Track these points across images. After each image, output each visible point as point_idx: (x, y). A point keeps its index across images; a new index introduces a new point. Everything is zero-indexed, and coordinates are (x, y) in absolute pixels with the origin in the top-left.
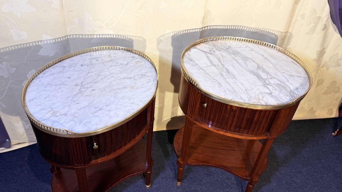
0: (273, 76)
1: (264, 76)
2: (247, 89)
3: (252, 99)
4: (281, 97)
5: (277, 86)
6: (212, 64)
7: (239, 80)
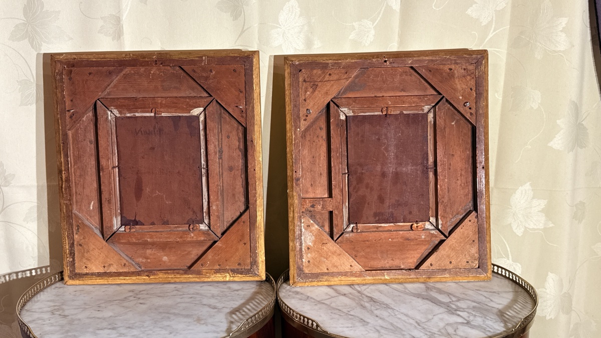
0: (461, 297)
1: (443, 298)
2: (419, 321)
4: (490, 326)
5: (474, 311)
6: (339, 293)
7: (398, 310)
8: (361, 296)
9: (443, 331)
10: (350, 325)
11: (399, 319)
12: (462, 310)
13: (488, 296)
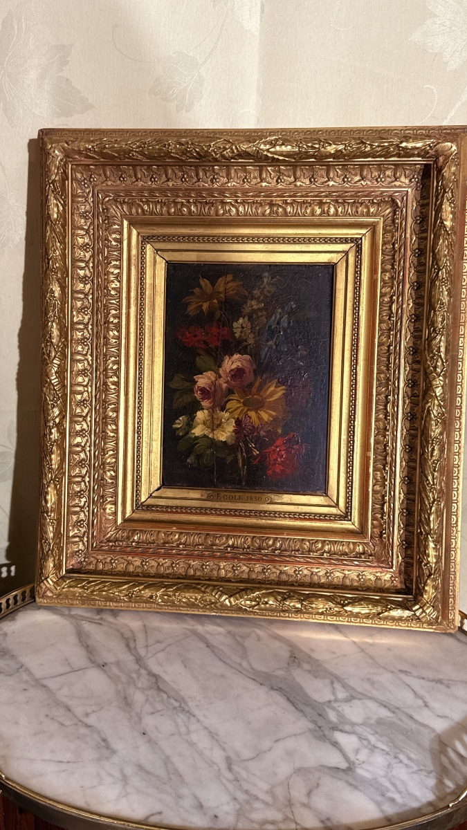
0: (360, 690)
1: (317, 690)
2: (233, 757)
3: (257, 805)
4: (398, 783)
5: (376, 733)
6: (92, 662)
7: (201, 718)
8: (138, 672)
9: (280, 792)
10: (68, 756)
11: (192, 744)
12: (347, 728)
13: (422, 692)
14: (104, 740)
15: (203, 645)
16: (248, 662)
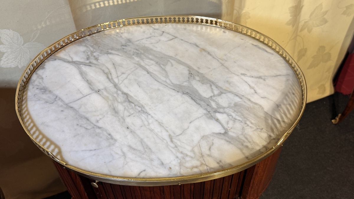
0: (224, 88)
1: (204, 91)
2: (172, 135)
3: (188, 159)
4: (248, 137)
5: (235, 111)
6: (92, 89)
7: (153, 115)
8: (117, 93)
9: (196, 150)
10: (94, 147)
11: (152, 130)
12: (221, 110)
13: (253, 85)
14: (110, 135)
15: (145, 73)
16: (169, 79)
